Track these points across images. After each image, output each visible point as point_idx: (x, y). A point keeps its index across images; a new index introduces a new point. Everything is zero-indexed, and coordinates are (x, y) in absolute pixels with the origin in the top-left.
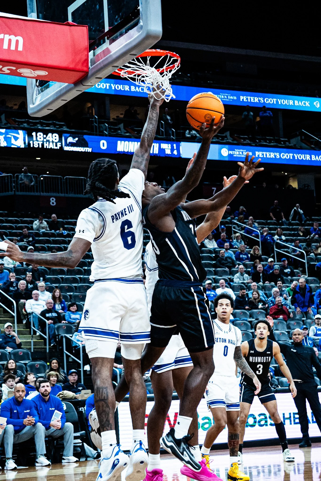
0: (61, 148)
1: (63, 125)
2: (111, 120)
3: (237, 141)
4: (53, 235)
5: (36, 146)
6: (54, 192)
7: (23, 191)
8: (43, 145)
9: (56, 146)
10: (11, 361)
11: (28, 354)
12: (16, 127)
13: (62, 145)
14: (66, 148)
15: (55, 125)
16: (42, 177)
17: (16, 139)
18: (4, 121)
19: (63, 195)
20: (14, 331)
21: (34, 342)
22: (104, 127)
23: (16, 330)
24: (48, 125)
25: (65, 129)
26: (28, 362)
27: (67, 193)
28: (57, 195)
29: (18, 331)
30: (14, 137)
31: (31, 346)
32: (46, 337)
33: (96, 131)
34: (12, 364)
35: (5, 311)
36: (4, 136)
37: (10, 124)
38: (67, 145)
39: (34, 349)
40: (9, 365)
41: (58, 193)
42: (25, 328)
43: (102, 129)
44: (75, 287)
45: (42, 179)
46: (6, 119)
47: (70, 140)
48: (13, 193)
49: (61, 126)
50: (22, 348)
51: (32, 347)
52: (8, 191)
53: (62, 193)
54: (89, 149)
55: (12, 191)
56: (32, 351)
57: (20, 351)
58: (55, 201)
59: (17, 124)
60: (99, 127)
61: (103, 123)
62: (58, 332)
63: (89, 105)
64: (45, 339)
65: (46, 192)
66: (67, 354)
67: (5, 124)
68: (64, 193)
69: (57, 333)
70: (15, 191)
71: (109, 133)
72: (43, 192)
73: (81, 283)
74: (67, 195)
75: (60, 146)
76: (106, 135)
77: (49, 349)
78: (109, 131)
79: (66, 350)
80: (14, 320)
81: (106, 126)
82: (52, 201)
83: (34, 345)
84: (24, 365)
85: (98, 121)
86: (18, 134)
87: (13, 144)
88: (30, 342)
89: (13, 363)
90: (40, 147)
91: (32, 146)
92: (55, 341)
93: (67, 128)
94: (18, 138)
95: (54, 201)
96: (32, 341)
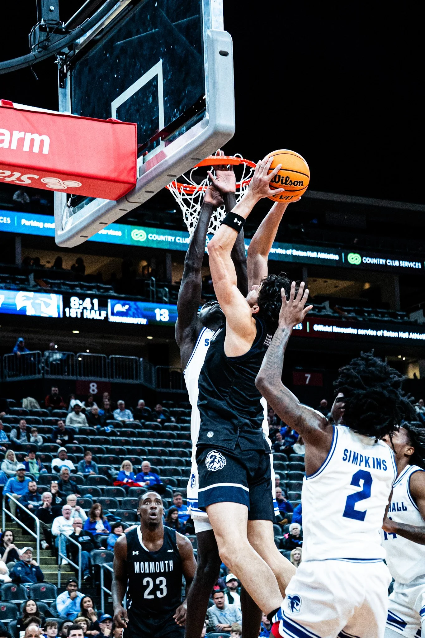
0: (106, 318)
1: (110, 289)
2: (173, 284)
3: (338, 313)
4: (92, 433)
5: (73, 315)
6: (94, 376)
7: (55, 374)
8: (82, 313)
9: (100, 315)
10: (31, 602)
11: (52, 590)
12: (48, 290)
13: (107, 314)
14: (112, 319)
15: (99, 288)
16: (80, 356)
17: (47, 305)
18: (32, 282)
19: (107, 380)
20: (36, 560)
21: (62, 575)
22: (163, 293)
23: (38, 557)
24: (90, 288)
25: (112, 293)
26: (52, 601)
27: (112, 378)
28: (99, 379)
29: (41, 559)
30: (45, 302)
31: (57, 579)
32: (78, 568)
33: (153, 297)
34: (31, 606)
35: (25, 532)
36: (32, 301)
37: (40, 286)
38: (113, 314)
39: (61, 584)
40: (28, 608)
41: (101, 377)
42: (51, 555)
43: (160, 295)
44: (120, 501)
45: (80, 359)
46: (35, 281)
47: (119, 307)
48: (40, 376)
49: (107, 290)
50: (45, 582)
51: (59, 581)
52: (35, 374)
53: (105, 377)
54: (143, 319)
55: (39, 373)
56: (59, 587)
57: (42, 586)
58: (97, 388)
59: (50, 287)
60: (157, 292)
61: (162, 287)
62: (94, 561)
63: (145, 263)
64: (76, 571)
65: (84, 376)
66: (105, 592)
67: (35, 286)
68: (109, 378)
69: (93, 563)
70: (43, 374)
71: (170, 300)
72: (80, 375)
73: (127, 496)
74: (112, 380)
75: (105, 316)
76: (166, 303)
77: (82, 584)
78: (169, 298)
79: (105, 586)
80: (36, 545)
81: (165, 290)
82: (92, 388)
83: (62, 579)
84: (47, 605)
85: (156, 284)
86: (51, 299)
87: (42, 312)
88: (57, 575)
89: (33, 605)
90: (79, 316)
91: (68, 315)
92: (90, 573)
93: (115, 292)
94: (50, 304)
95: (95, 388)
96: (59, 573)
